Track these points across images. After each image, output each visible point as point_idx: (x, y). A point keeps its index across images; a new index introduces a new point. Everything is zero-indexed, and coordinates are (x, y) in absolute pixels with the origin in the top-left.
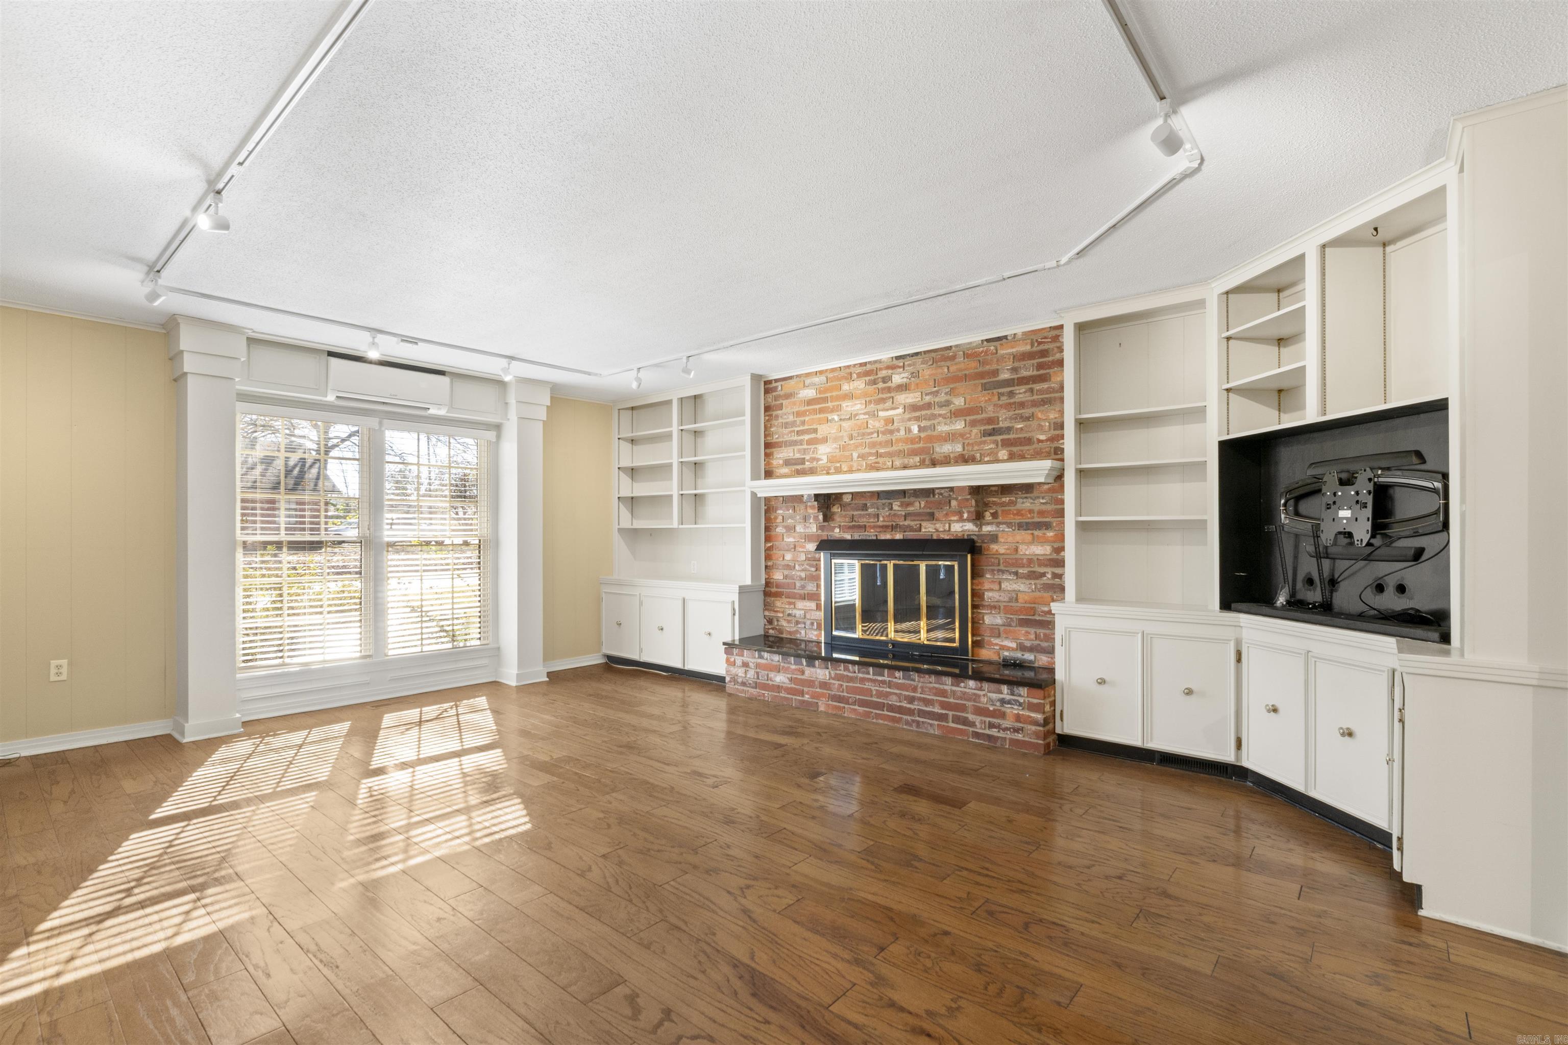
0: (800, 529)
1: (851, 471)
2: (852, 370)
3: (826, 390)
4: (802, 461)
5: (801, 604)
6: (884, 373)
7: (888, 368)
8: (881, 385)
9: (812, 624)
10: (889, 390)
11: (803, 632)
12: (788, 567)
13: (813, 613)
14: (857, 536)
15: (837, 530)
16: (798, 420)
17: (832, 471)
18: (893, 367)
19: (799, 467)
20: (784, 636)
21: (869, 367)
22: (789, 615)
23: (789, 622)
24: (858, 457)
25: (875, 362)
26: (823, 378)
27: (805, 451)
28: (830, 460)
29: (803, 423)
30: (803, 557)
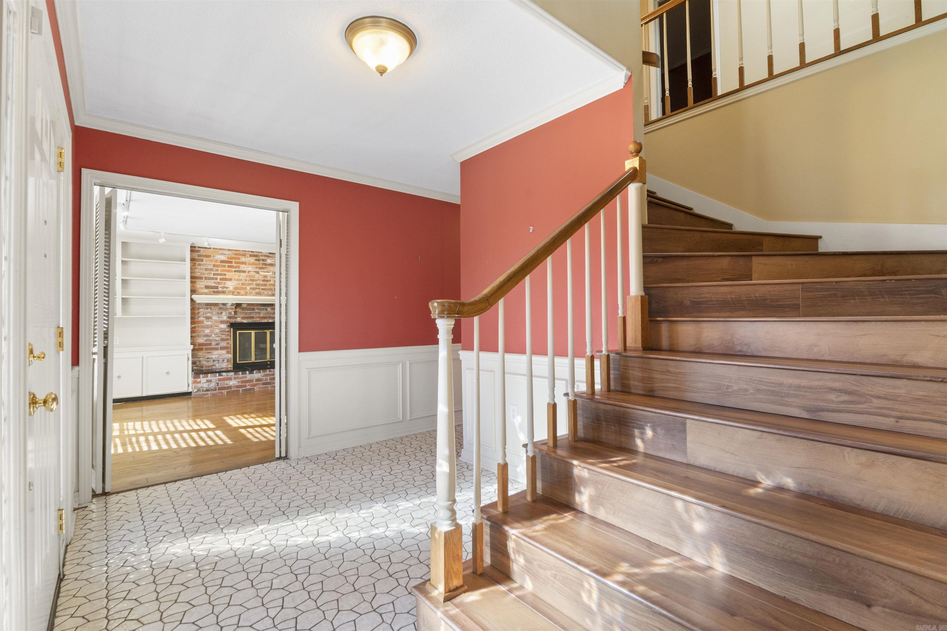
0: (215, 318)
1: (246, 294)
2: (247, 253)
3: (232, 258)
4: (217, 288)
5: (216, 352)
6: (263, 258)
7: (265, 256)
8: (261, 262)
9: (223, 360)
10: (266, 264)
11: (217, 365)
12: (207, 336)
13: (224, 355)
14: (250, 321)
15: (239, 319)
16: (215, 268)
17: (236, 293)
18: (268, 256)
19: (215, 290)
20: (204, 368)
21: (255, 254)
22: (208, 358)
23: (207, 361)
24: (250, 289)
25: (259, 252)
26: (230, 252)
27: (219, 283)
28: (236, 288)
29: (217, 270)
30: (217, 331)
